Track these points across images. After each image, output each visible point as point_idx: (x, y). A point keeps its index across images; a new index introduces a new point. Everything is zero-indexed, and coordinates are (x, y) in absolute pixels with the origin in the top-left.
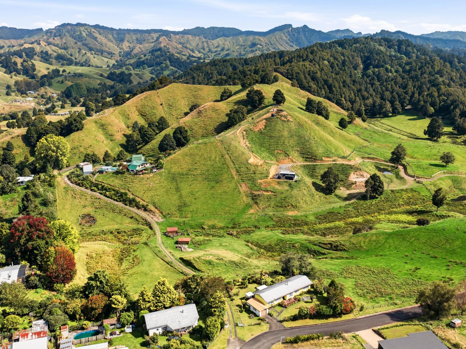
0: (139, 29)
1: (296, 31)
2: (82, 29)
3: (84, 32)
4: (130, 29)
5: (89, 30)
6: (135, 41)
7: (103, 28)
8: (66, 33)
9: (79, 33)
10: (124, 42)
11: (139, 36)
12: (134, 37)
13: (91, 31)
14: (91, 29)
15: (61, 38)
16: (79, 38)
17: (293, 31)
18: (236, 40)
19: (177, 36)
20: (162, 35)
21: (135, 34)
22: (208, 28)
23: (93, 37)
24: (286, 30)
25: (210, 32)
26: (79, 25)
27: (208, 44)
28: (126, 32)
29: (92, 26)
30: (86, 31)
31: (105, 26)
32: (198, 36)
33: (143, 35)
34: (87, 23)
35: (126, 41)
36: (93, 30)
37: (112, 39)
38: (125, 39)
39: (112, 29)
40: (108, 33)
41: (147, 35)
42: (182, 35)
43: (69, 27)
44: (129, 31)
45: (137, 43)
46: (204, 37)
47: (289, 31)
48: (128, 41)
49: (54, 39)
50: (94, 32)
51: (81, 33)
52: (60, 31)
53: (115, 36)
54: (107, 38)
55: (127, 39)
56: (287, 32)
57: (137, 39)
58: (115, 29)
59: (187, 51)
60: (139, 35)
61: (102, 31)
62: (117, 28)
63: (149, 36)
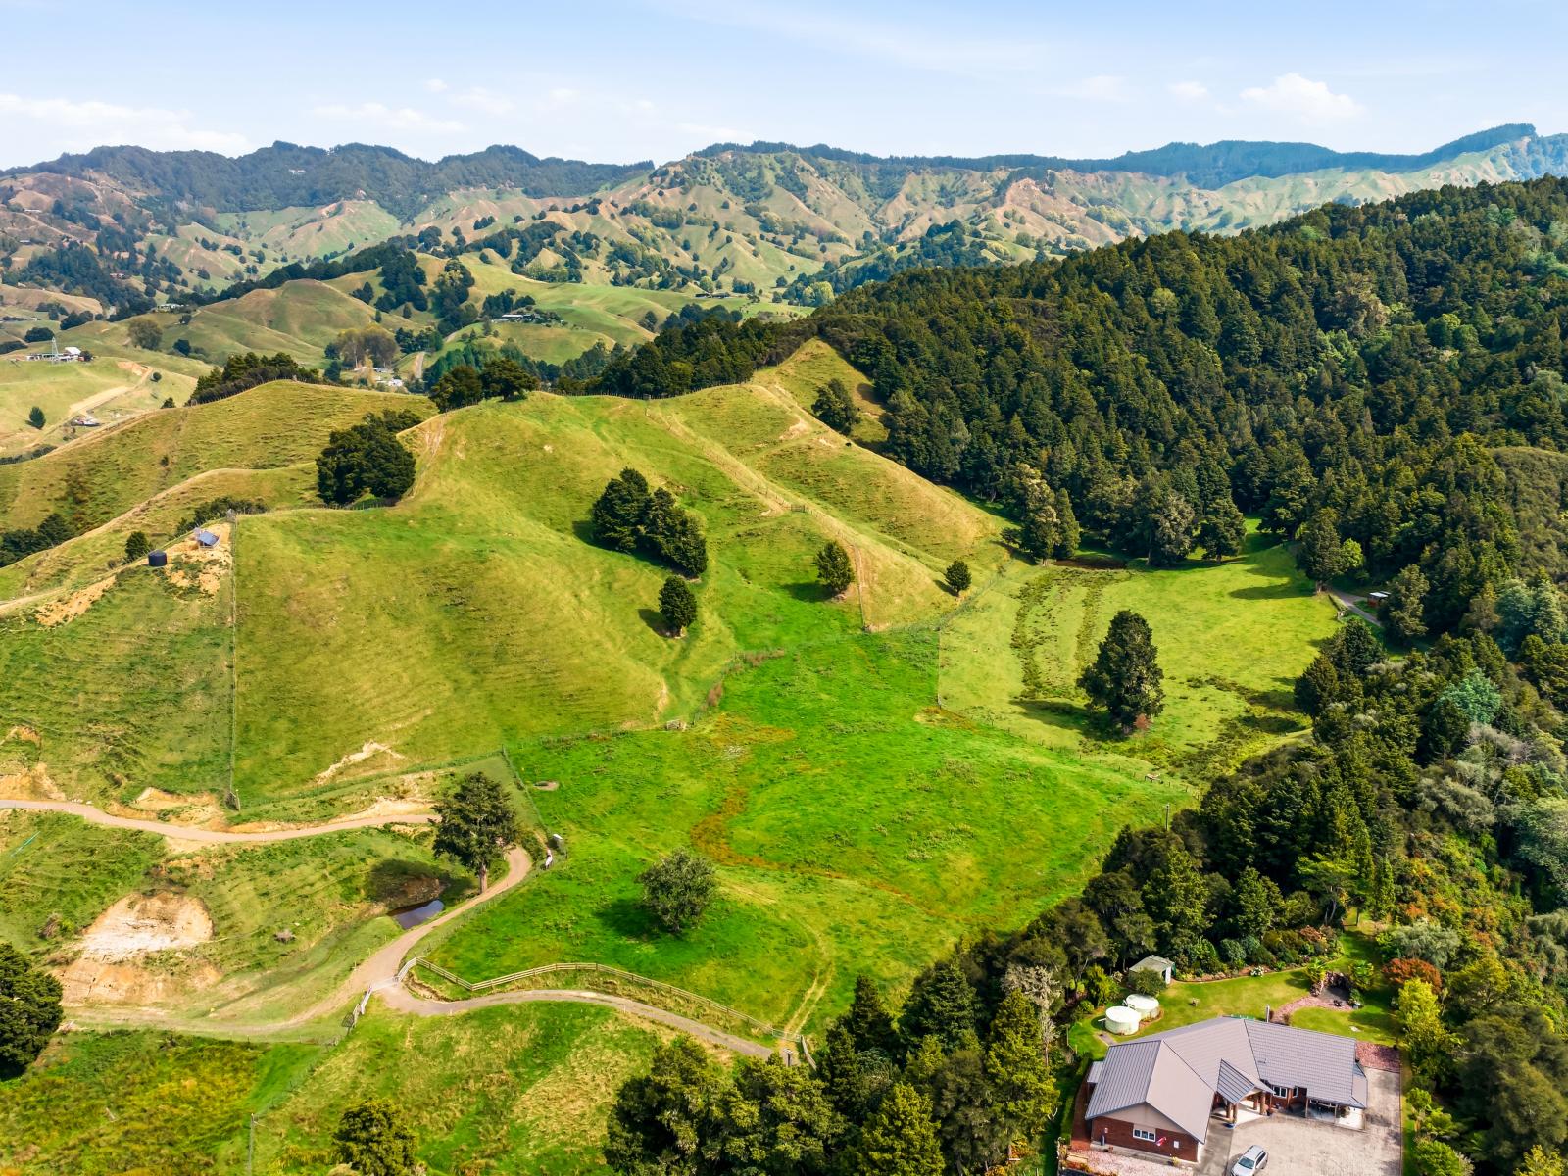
0: (954, 156)
1: (1550, 148)
2: (767, 159)
3: (773, 169)
4: (924, 158)
5: (788, 164)
6: (934, 198)
7: (839, 155)
8: (715, 174)
9: (753, 174)
10: (895, 202)
11: (949, 179)
12: (933, 184)
13: (793, 166)
14: (795, 160)
15: (685, 192)
16: (753, 190)
17: (1535, 147)
18: (1294, 187)
19: (1090, 178)
20: (1019, 176)
21: (936, 173)
22: (1211, 147)
23: (796, 184)
24: (1505, 147)
25: (1215, 159)
26: (759, 147)
27: (1188, 202)
28: (910, 167)
29: (802, 151)
30: (778, 166)
31: (845, 148)
32: (1168, 174)
33: (965, 178)
34: (788, 142)
35: (901, 196)
36: (801, 162)
37: (861, 192)
38: (899, 190)
39: (867, 159)
40: (852, 171)
41: (978, 174)
42: (1106, 174)
43: (728, 156)
44: (917, 164)
45: (940, 203)
46: (1189, 178)
47: (1515, 151)
48: (908, 198)
49: (661, 194)
50: (802, 169)
51: (760, 174)
52: (698, 168)
53: (873, 180)
54: (846, 187)
55: (906, 189)
56: (1506, 155)
57: (942, 188)
58: (876, 160)
59: (1099, 229)
60: (950, 175)
61: (831, 165)
62: (884, 155)
63: (982, 179)
